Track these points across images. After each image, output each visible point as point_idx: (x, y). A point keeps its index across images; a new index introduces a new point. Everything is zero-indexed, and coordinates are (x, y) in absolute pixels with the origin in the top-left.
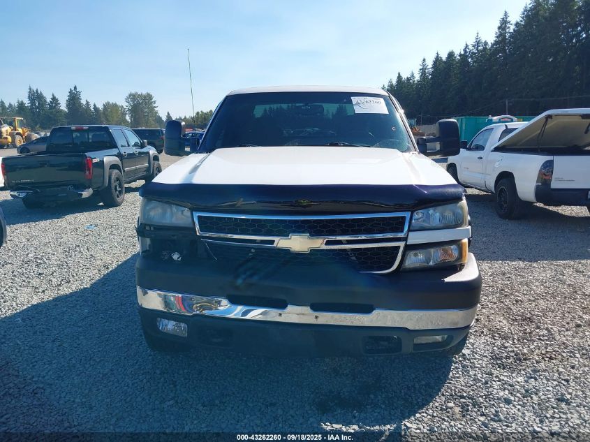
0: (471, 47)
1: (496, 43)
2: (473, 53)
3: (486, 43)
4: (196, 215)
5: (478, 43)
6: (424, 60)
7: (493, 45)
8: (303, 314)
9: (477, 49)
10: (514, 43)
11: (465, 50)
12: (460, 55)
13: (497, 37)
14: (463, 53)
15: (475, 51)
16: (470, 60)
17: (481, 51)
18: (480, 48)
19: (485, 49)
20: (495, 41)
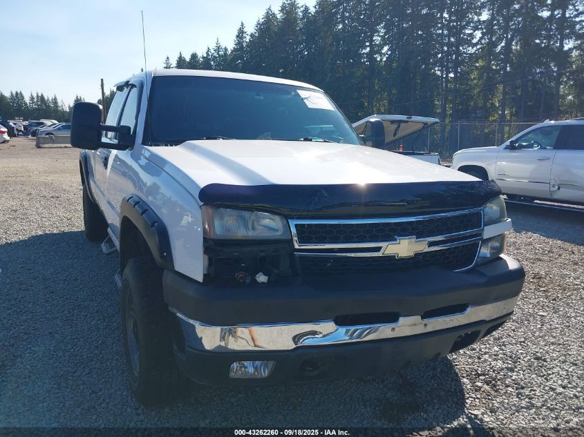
0: (212, 51)
1: (235, 50)
2: (214, 56)
3: (226, 49)
4: (293, 223)
5: (218, 49)
6: (168, 58)
7: (232, 52)
8: (415, 325)
9: (218, 54)
10: (250, 52)
11: (207, 53)
12: (203, 58)
13: (236, 44)
14: (205, 55)
15: (216, 54)
16: (212, 63)
17: (222, 56)
18: (220, 53)
19: (225, 54)
20: (234, 48)
